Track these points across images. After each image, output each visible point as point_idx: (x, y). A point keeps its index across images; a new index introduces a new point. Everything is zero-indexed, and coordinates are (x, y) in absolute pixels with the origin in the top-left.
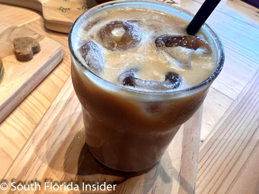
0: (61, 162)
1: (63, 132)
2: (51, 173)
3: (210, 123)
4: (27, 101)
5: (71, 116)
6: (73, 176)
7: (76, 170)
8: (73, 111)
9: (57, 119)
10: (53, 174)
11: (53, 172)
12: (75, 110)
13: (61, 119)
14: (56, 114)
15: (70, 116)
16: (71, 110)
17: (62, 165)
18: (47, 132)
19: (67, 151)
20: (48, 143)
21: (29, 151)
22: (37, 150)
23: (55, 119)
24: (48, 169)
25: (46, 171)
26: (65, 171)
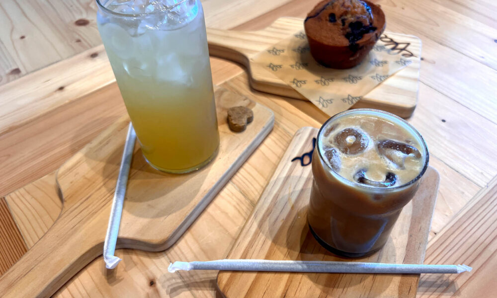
0: (283, 239)
1: (283, 210)
2: (275, 248)
3: (447, 214)
4: (238, 174)
5: (291, 194)
6: (296, 253)
7: (299, 248)
8: (292, 190)
9: (276, 196)
10: (277, 250)
11: (277, 248)
12: (294, 188)
13: (280, 197)
14: (275, 192)
15: (289, 194)
16: (290, 188)
17: (285, 241)
18: (268, 209)
19: (289, 229)
20: (270, 219)
21: (253, 226)
22: (260, 226)
23: (274, 197)
24: (272, 244)
25: (271, 246)
26: (288, 248)
